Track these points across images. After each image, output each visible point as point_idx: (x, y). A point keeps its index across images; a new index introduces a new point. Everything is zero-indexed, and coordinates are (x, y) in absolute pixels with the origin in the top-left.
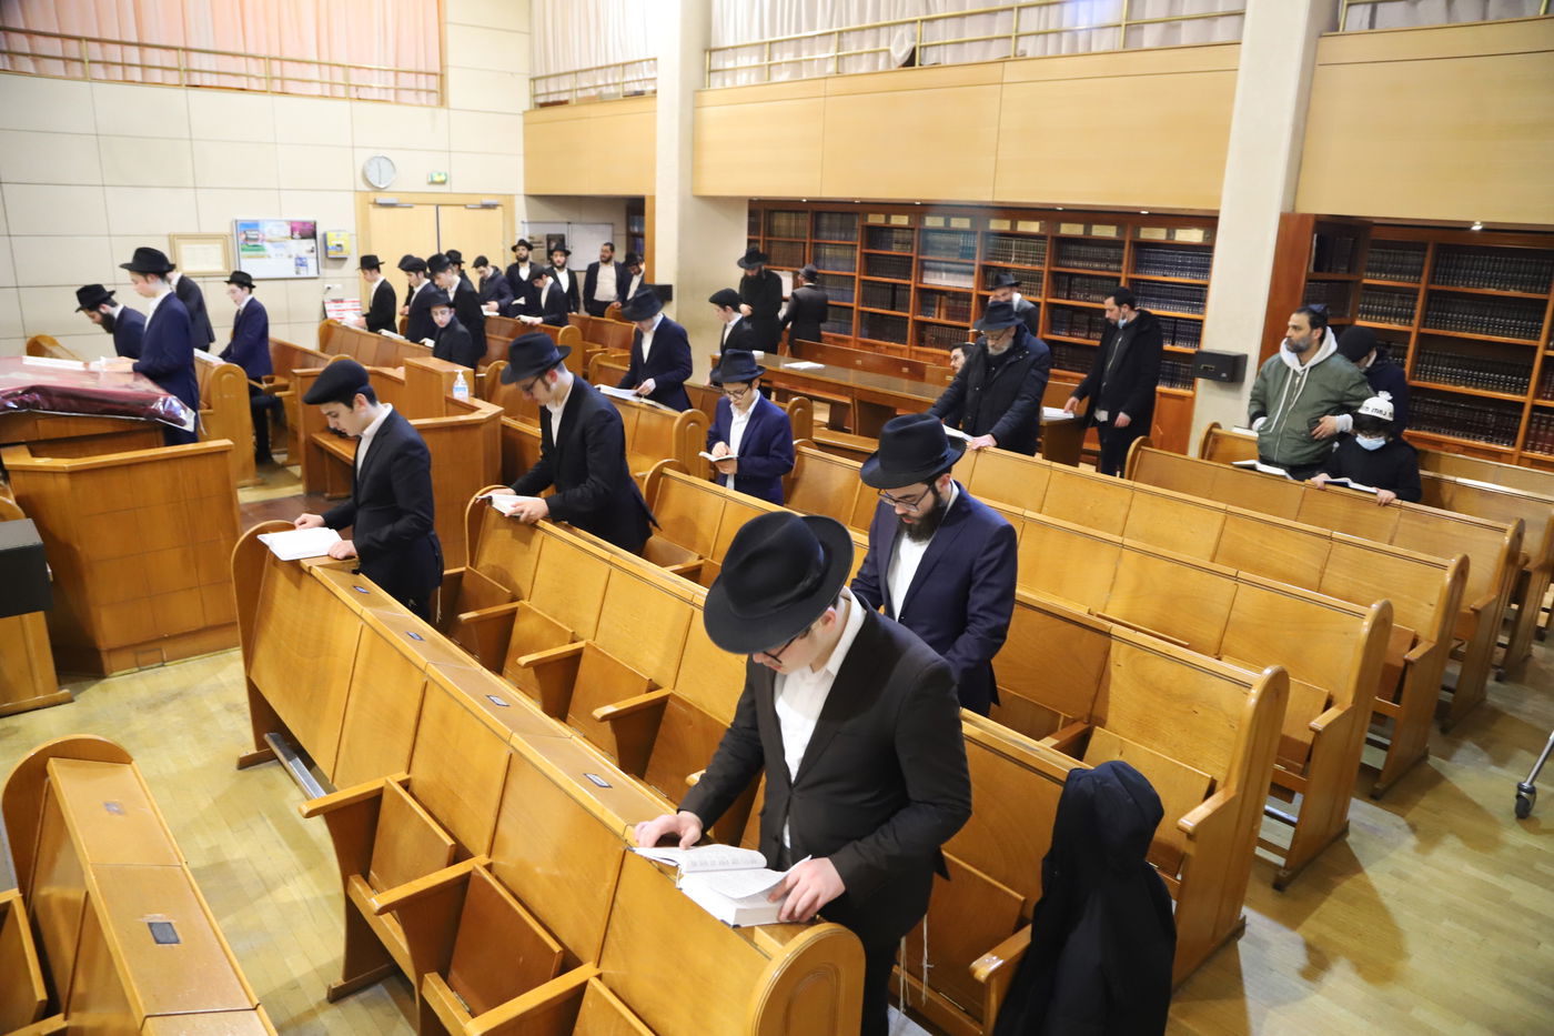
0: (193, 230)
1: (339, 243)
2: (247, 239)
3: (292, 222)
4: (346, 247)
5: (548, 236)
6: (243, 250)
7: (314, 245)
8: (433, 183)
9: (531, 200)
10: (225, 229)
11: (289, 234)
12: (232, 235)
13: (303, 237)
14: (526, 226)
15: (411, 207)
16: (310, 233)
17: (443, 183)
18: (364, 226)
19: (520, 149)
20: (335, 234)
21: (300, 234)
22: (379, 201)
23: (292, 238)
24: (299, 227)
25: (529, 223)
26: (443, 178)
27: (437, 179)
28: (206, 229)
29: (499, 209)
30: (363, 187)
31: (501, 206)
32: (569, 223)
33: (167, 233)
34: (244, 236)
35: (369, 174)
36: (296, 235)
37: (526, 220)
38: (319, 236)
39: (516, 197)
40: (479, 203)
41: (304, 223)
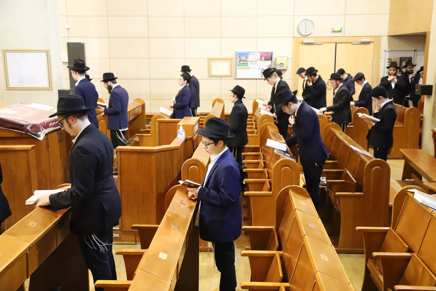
0: (218, 56)
1: (282, 62)
2: (240, 60)
3: (261, 53)
4: (285, 64)
5: (401, 58)
6: (238, 65)
7: (271, 63)
8: (334, 32)
9: (391, 38)
10: (232, 55)
11: (260, 58)
12: (234, 59)
13: (266, 60)
14: (387, 53)
15: (322, 44)
16: (269, 58)
17: (340, 31)
18: (296, 54)
19: (387, 11)
20: (280, 58)
21: (265, 58)
22: (304, 42)
23: (261, 60)
24: (264, 55)
25: (389, 51)
26: (340, 29)
27: (336, 30)
28: (223, 56)
29: (372, 44)
30: (297, 35)
31: (373, 42)
32: (415, 51)
33: (207, 58)
34: (239, 59)
35: (300, 29)
36: (263, 59)
37: (387, 50)
38: (273, 60)
39: (382, 37)
40: (360, 41)
41: (267, 53)
